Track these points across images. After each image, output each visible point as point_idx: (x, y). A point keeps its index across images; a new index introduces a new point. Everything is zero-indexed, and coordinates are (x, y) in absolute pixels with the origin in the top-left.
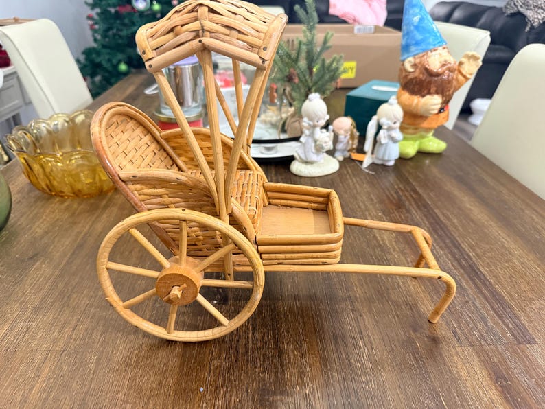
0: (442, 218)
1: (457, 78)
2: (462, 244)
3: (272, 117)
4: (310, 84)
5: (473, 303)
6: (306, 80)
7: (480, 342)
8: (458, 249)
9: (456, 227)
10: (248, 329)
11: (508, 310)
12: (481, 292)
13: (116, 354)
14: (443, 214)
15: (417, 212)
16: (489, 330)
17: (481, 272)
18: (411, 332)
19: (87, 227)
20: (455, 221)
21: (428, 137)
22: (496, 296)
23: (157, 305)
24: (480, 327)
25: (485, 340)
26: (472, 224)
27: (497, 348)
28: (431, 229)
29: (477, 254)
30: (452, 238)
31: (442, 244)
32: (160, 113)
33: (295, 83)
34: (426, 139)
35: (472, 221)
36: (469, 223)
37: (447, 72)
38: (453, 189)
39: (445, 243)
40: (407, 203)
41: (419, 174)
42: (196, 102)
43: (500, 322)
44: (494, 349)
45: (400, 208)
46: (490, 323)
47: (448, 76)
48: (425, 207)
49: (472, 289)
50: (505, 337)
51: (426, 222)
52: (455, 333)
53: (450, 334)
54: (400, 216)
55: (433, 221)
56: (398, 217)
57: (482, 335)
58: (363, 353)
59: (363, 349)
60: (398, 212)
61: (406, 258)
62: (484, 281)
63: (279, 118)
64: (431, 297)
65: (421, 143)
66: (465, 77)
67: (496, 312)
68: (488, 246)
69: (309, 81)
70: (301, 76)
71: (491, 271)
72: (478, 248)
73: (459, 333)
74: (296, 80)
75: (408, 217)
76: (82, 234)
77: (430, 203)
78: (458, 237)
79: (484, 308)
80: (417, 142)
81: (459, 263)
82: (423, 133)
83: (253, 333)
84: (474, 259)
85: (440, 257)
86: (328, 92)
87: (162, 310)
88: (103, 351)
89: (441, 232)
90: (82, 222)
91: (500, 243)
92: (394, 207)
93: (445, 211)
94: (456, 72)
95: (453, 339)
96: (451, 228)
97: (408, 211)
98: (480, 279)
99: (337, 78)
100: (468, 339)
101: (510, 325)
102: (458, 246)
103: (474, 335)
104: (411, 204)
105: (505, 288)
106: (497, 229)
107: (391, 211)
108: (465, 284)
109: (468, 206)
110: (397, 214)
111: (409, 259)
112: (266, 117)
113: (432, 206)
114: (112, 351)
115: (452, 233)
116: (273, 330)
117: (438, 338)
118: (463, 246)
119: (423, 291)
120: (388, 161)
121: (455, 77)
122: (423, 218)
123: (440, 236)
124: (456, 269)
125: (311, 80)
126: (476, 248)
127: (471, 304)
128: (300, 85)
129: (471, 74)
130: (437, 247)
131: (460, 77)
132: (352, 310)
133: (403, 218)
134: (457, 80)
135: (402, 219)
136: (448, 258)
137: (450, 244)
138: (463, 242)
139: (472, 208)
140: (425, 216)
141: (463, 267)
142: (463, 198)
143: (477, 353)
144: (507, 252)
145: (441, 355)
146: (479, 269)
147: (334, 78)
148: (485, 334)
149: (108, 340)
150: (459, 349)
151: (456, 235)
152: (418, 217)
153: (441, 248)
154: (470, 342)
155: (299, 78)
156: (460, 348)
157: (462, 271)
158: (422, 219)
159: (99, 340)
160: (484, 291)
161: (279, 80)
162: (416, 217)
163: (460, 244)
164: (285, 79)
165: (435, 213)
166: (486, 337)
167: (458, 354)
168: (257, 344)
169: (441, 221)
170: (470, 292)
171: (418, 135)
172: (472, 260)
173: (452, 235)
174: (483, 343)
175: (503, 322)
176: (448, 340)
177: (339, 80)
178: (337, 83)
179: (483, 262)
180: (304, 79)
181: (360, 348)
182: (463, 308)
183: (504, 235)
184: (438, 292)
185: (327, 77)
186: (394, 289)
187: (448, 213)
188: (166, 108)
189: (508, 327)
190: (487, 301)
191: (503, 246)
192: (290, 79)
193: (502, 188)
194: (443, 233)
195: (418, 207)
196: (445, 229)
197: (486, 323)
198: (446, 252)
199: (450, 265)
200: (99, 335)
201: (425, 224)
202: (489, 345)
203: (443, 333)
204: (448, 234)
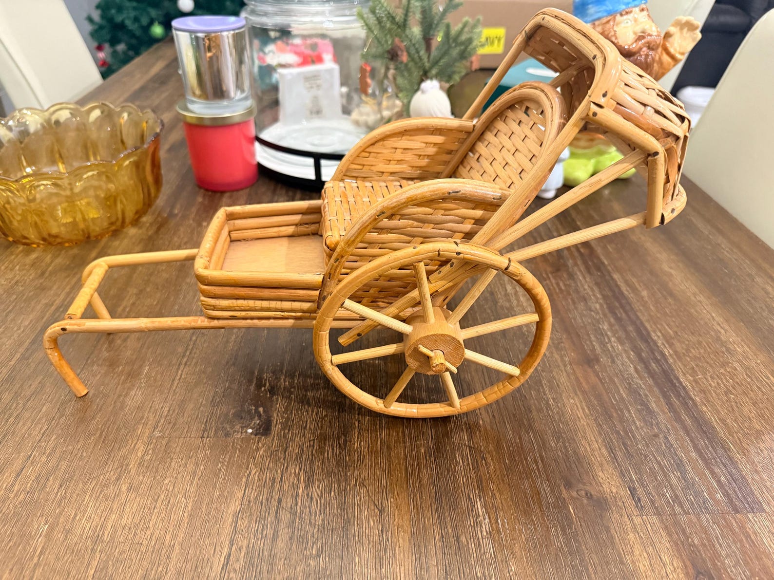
0: (624, 288)
1: (660, 58)
2: (653, 334)
3: (368, 114)
4: (427, 65)
5: (666, 438)
6: (420, 58)
7: (672, 508)
8: (647, 341)
9: (645, 304)
10: (299, 480)
11: (720, 451)
12: (678, 419)
13: (80, 520)
14: (626, 282)
15: (584, 278)
16: (689, 486)
17: (681, 383)
18: (562, 488)
19: (62, 296)
20: (645, 293)
21: (610, 153)
22: (703, 427)
23: (157, 434)
24: (674, 481)
25: (681, 505)
26: (670, 300)
27: (699, 519)
28: (605, 306)
29: (676, 352)
30: (638, 322)
31: (621, 334)
32: (187, 109)
33: (402, 62)
34: (607, 156)
35: (671, 294)
36: (666, 299)
37: (645, 49)
38: (643, 238)
39: (626, 331)
40: (570, 263)
41: (592, 213)
42: (243, 91)
43: (707, 473)
44: (695, 520)
45: (558, 270)
46: (691, 474)
47: (647, 55)
48: (598, 269)
49: (664, 413)
50: (714, 499)
51: (598, 296)
52: (633, 491)
53: (625, 493)
54: (558, 284)
55: (610, 294)
56: (555, 286)
57: (677, 496)
58: (481, 526)
59: (481, 518)
60: (554, 278)
61: (562, 357)
62: (686, 400)
63: (379, 116)
64: (599, 425)
65: (598, 162)
66: (672, 57)
67: (701, 455)
68: (694, 339)
69: (426, 60)
70: (413, 51)
71: (696, 382)
72: (679, 341)
73: (640, 491)
74: (404, 58)
75: (569, 286)
76: (53, 308)
77: (606, 263)
78: (648, 321)
79: (682, 447)
80: (593, 161)
81: (647, 367)
82: (602, 147)
83: (307, 487)
84: (671, 361)
85: (617, 355)
86: (457, 78)
87: (164, 442)
88: (60, 513)
89: (621, 313)
90: (55, 287)
91: (712, 333)
92: (549, 269)
93: (629, 277)
94: (660, 50)
95: (630, 503)
96: (637, 306)
97: (571, 276)
98: (678, 396)
99: (470, 55)
100: (653, 502)
101: (723, 478)
102: (645, 337)
103: (664, 495)
104: (576, 264)
105: (718, 412)
106: (709, 308)
107: (544, 275)
108: (654, 405)
109: (665, 267)
110: (553, 281)
111: (567, 359)
112: (361, 114)
113: (609, 268)
114: (76, 515)
115: (639, 314)
116: (339, 482)
117: (605, 499)
118: (655, 338)
119: (586, 416)
120: (546, 191)
121: (657, 58)
122: (595, 288)
123: (618, 320)
124: (641, 378)
125: (429, 57)
126: (675, 342)
127: (662, 440)
128: (411, 64)
129: (683, 54)
130: (613, 339)
131: (666, 59)
132: (470, 447)
133: (563, 288)
134: (660, 62)
135: (560, 289)
136: (629, 357)
137: (634, 334)
138: (654, 332)
139: (673, 272)
140: (597, 284)
141: (652, 375)
142: (658, 255)
143: (666, 528)
144: (724, 349)
145: (608, 529)
146: (678, 379)
147: (464, 55)
148: (680, 493)
149: (71, 495)
150: (637, 520)
151: (644, 319)
152: (586, 287)
153: (619, 340)
154: (656, 508)
155: (409, 54)
156: (639, 519)
157: (650, 381)
158: (593, 290)
159: (57, 493)
160: (684, 416)
161: (375, 57)
162: (583, 286)
163: (649, 333)
164: (386, 56)
165: (613, 279)
166: (683, 499)
167: (635, 529)
168: (310, 507)
169: (622, 293)
170: (661, 418)
171: (594, 150)
172: (667, 362)
173: (638, 317)
174: (678, 509)
175: (713, 473)
176: (620, 504)
177: (474, 58)
178: (472, 63)
179: (685, 366)
180: (416, 56)
181: (478, 516)
182: (647, 446)
183: (720, 319)
184: (611, 417)
185: (455, 52)
186: (540, 410)
187: (634, 280)
188: (193, 102)
189: (719, 482)
190: (688, 435)
191: (718, 339)
192: (393, 55)
193: (720, 239)
194: (624, 315)
195: (588, 269)
196: (628, 308)
197: (684, 474)
198: (627, 346)
199: (632, 370)
200: (57, 486)
201: (597, 298)
202: (687, 513)
203: (614, 491)
204: (633, 317)
